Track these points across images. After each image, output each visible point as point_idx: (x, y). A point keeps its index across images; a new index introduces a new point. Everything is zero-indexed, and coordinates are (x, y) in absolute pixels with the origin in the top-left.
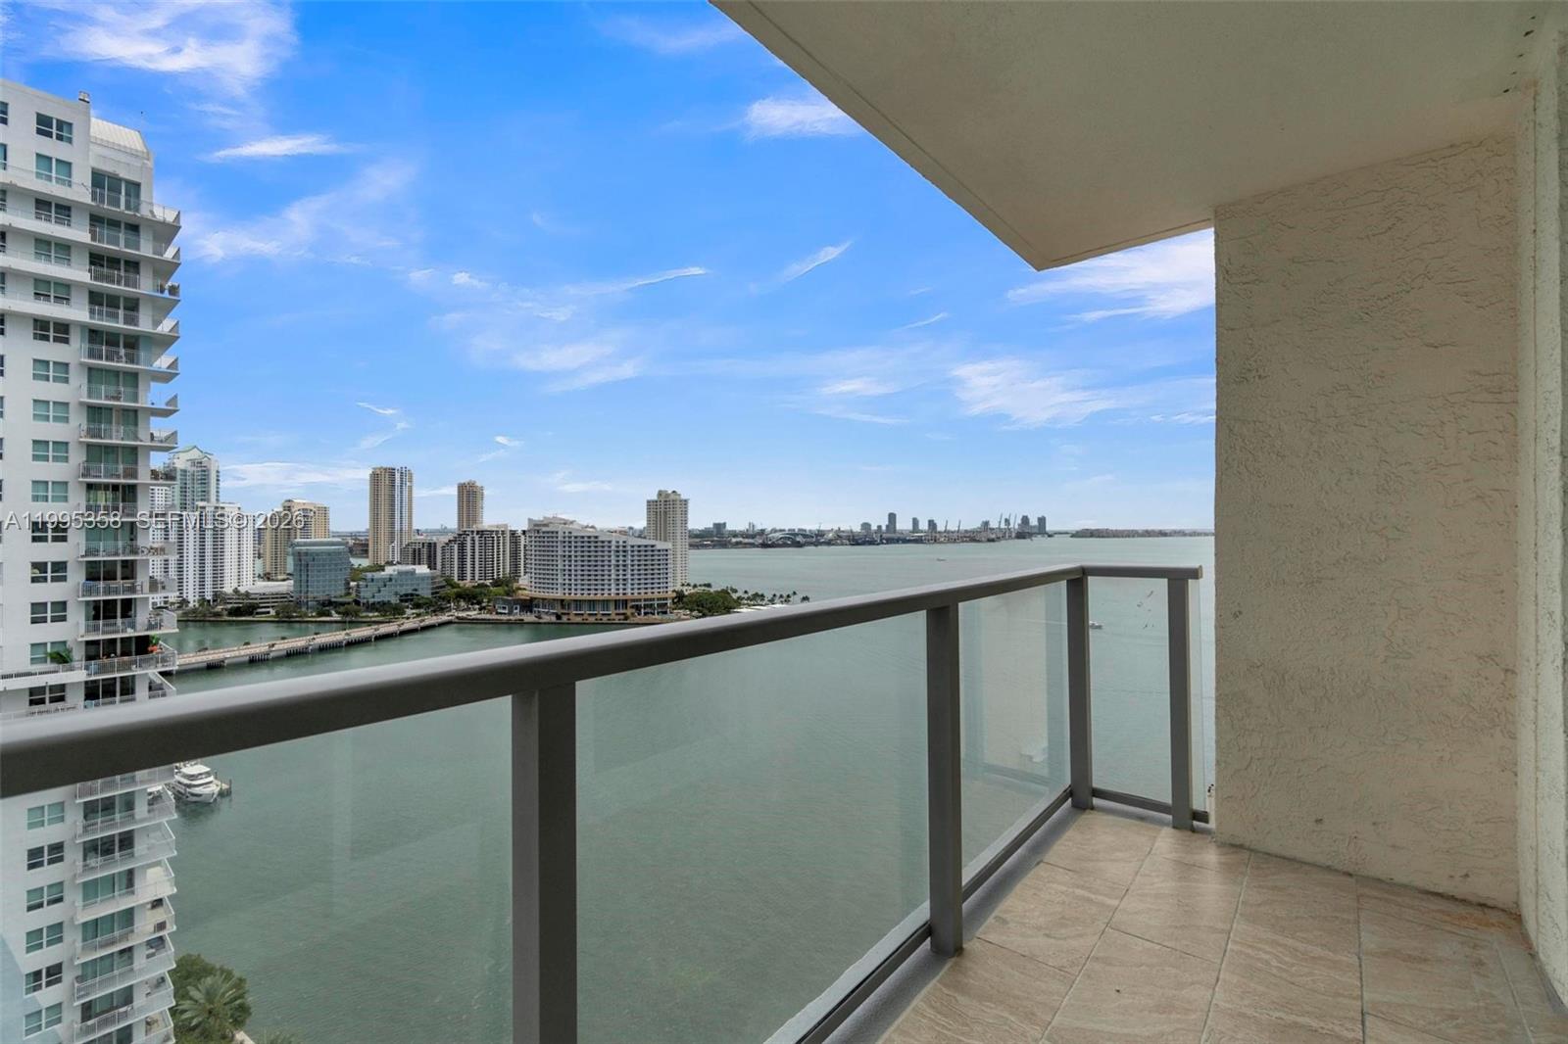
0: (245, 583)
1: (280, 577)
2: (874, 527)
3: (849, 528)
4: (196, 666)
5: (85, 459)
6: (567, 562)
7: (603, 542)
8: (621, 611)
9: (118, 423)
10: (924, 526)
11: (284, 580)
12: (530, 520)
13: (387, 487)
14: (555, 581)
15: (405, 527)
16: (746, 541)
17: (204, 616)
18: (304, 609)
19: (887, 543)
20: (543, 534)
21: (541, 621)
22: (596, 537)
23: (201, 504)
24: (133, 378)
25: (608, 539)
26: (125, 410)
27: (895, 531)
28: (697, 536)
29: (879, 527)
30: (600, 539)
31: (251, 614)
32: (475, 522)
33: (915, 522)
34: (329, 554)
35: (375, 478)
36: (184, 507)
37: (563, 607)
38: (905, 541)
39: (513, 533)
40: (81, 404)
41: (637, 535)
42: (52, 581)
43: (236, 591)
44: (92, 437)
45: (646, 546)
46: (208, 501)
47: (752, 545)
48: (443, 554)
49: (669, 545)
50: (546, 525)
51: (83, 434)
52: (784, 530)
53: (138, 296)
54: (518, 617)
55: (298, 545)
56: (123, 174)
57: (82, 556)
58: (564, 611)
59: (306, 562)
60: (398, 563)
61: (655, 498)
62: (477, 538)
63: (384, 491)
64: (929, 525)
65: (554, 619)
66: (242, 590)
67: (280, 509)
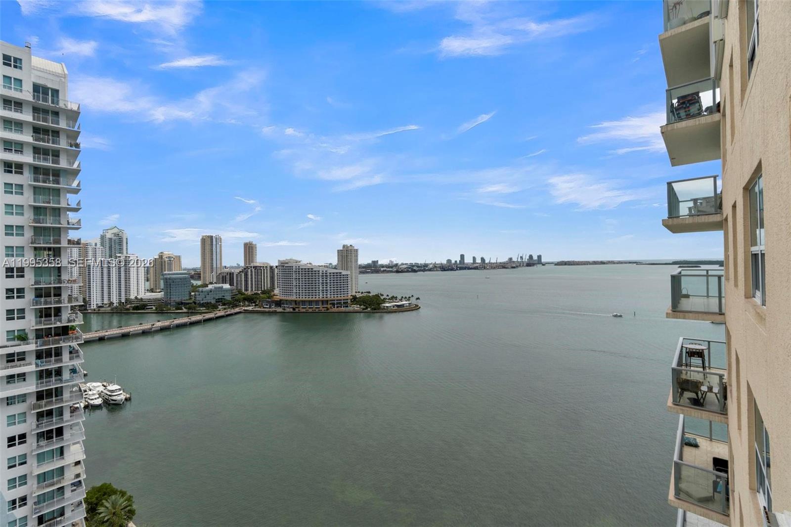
0: (140, 294)
1: (157, 291)
2: (453, 262)
3: (440, 262)
4: (116, 335)
5: (33, 234)
6: (298, 282)
7: (315, 271)
8: (325, 306)
9: (50, 216)
10: (479, 261)
11: (160, 292)
12: (279, 261)
13: (209, 245)
14: (292, 291)
15: (219, 266)
16: (388, 269)
17: (121, 310)
18: (169, 307)
19: (460, 270)
20: (286, 268)
21: (285, 311)
22: (312, 269)
23: (118, 255)
24: (57, 192)
25: (318, 270)
26: (54, 209)
27: (464, 263)
28: (364, 267)
29: (456, 261)
30: (314, 270)
31: (144, 309)
32: (252, 262)
33: (474, 258)
34: (181, 279)
35: (203, 241)
36: (111, 256)
37: (296, 304)
38: (469, 268)
39: (271, 267)
40: (30, 206)
41: (333, 267)
42: (17, 298)
44: (37, 223)
45: (337, 273)
46: (122, 253)
47: (391, 272)
48: (237, 278)
49: (349, 273)
50: (287, 263)
51: (31, 221)
52: (407, 264)
53: (58, 149)
54: (274, 309)
55: (166, 274)
56: (50, 85)
57: (32, 285)
58: (296, 306)
59: (170, 284)
60: (216, 283)
61: (342, 249)
62: (253, 270)
63: (208, 247)
64: (481, 260)
65: (291, 310)
66: (139, 297)
67: (157, 257)
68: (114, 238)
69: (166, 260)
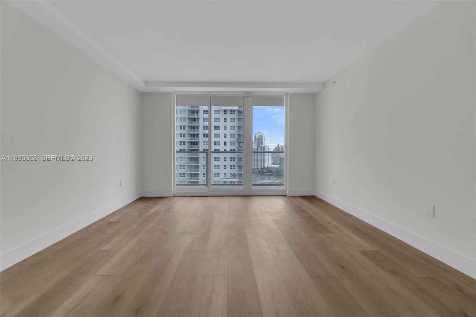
1: (277, 164)
4: (259, 184)
5: (237, 137)
11: (277, 165)
17: (262, 172)
18: (281, 172)
23: (261, 146)
31: (270, 173)
36: (258, 147)
40: (237, 126)
42: (233, 161)
43: (267, 166)
44: (239, 132)
46: (262, 145)
51: (237, 132)
66: (269, 166)
67: (277, 147)
68: (259, 138)
69: (281, 148)
